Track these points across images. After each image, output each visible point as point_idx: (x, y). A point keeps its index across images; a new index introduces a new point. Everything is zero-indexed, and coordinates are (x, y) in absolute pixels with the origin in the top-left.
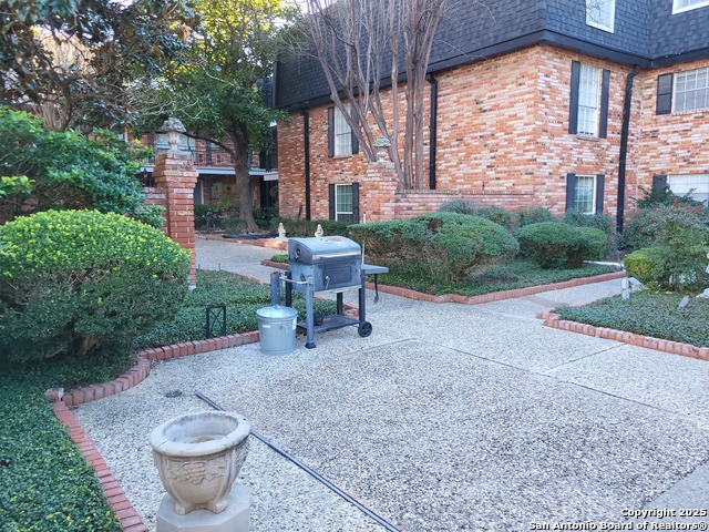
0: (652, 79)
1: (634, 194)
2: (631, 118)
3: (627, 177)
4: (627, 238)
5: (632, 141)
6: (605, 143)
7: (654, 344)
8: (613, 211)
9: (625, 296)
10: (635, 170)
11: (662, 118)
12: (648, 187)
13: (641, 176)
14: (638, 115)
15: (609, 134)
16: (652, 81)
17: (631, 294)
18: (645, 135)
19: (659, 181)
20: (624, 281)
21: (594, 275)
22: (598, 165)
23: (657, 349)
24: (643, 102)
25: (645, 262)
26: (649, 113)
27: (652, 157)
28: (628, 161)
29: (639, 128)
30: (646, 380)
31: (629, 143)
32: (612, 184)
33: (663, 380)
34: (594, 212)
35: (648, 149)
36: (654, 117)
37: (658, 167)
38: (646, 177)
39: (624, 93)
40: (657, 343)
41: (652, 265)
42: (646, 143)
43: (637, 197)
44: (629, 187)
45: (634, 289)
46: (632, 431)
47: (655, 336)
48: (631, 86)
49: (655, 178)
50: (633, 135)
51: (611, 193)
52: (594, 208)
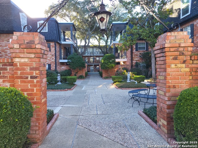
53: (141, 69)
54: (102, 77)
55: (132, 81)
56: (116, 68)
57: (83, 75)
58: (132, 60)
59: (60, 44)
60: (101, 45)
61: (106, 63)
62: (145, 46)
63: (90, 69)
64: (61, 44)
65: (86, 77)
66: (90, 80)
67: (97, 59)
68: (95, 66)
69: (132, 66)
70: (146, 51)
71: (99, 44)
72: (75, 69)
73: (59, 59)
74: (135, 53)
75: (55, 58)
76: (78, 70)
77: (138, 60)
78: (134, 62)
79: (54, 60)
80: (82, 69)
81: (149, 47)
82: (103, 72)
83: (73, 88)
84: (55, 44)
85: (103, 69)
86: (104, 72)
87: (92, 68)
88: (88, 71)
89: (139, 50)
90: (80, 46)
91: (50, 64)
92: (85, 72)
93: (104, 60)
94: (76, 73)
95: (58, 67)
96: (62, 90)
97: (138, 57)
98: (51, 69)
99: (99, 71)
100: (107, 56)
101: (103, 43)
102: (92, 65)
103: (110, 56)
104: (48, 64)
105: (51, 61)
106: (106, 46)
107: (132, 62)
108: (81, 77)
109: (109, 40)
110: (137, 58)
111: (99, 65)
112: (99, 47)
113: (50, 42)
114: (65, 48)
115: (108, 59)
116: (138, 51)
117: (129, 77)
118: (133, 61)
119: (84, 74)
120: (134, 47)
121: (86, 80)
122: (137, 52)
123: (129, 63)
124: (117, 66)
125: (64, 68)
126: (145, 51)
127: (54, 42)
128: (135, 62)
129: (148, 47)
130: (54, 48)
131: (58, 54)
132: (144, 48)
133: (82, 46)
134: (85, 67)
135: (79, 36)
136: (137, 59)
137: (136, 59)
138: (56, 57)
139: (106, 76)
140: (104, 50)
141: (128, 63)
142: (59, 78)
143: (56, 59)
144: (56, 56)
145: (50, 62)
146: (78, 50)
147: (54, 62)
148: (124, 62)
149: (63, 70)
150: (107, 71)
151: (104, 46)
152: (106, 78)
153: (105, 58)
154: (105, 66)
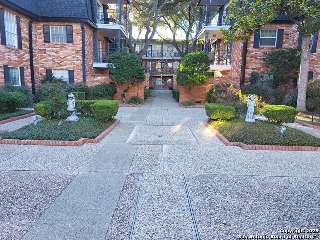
0: (41, 26)
1: (39, 78)
2: (33, 42)
3: (35, 70)
4: (37, 97)
5: (35, 53)
6: (22, 52)
7: (48, 143)
8: (30, 85)
9: (36, 124)
10: (38, 66)
11: (47, 44)
12: (44, 74)
13: (41, 69)
14: (36, 42)
15: (24, 48)
16: (40, 27)
17: (38, 123)
18: (41, 51)
19: (49, 72)
20: (35, 117)
21: (22, 115)
22: (20, 63)
23: (50, 145)
24: (38, 36)
25: (43, 108)
26: (41, 41)
27: (45, 61)
28: (34, 62)
29: (38, 47)
30: (44, 160)
31: (34, 54)
32: (28, 72)
33: (52, 158)
34: (21, 85)
35: (43, 58)
36: (44, 43)
37: (48, 66)
38: (43, 70)
39: (28, 30)
40: (49, 142)
41: (47, 109)
42: (42, 55)
43: (41, 79)
44: (36, 74)
45: (40, 120)
46: (37, 185)
47: (48, 140)
48: (32, 27)
49: (47, 70)
50: (35, 50)
51: (28, 76)
52: (20, 83)
53: (264, 88)
54: (178, 101)
55: (258, 117)
56: (208, 84)
57: (139, 96)
58: (244, 67)
59: (95, 30)
60: (177, 38)
61: (188, 73)
62: (276, 38)
63: (155, 83)
64: (97, 29)
65: (145, 99)
66: (153, 109)
67: (170, 65)
68: (165, 78)
69: (243, 80)
70: (277, 48)
71: (174, 36)
72: (122, 83)
73: (91, 61)
74: (253, 52)
75: (82, 59)
76: (130, 86)
77: (259, 69)
78: (249, 72)
79: (80, 63)
80: (138, 83)
81: (284, 41)
82: (181, 92)
83: (103, 134)
84: (83, 29)
85: (183, 85)
86: (184, 92)
87: (159, 82)
88: (151, 88)
89: (261, 47)
90: (138, 40)
91: (73, 71)
92: (143, 90)
93: (186, 66)
94: (125, 92)
95: (88, 77)
96: (67, 142)
97: (257, 61)
98: (74, 82)
99: (172, 89)
100: (192, 56)
101: (181, 36)
102: (160, 77)
103: (199, 57)
104: (70, 71)
105: (74, 64)
106: (187, 41)
107: (244, 73)
108: (135, 101)
109: (195, 28)
110: (256, 63)
111: (172, 78)
112: (175, 43)
113: (71, 22)
114: (107, 40)
115: (194, 63)
116: (258, 48)
117: (251, 109)
118: (247, 71)
119: (141, 95)
120: (253, 39)
121: (144, 108)
122: (257, 50)
123: (236, 74)
124: (210, 80)
125: (101, 80)
126: (275, 48)
127: (81, 22)
128: (251, 71)
129: (283, 39)
130: (80, 37)
131: (89, 50)
132: (272, 42)
133: (142, 40)
134: (143, 79)
135: (136, 21)
136: (255, 66)
137: (253, 66)
138: (84, 57)
139: (187, 99)
140: (183, 50)
141: (234, 75)
142: (71, 105)
143: (84, 61)
144: (84, 53)
145: (72, 66)
146: (135, 47)
147: (81, 67)
148: (224, 73)
149: (98, 84)
150: (190, 89)
151: (183, 42)
152: (188, 104)
153: (188, 61)
154: (186, 78)
